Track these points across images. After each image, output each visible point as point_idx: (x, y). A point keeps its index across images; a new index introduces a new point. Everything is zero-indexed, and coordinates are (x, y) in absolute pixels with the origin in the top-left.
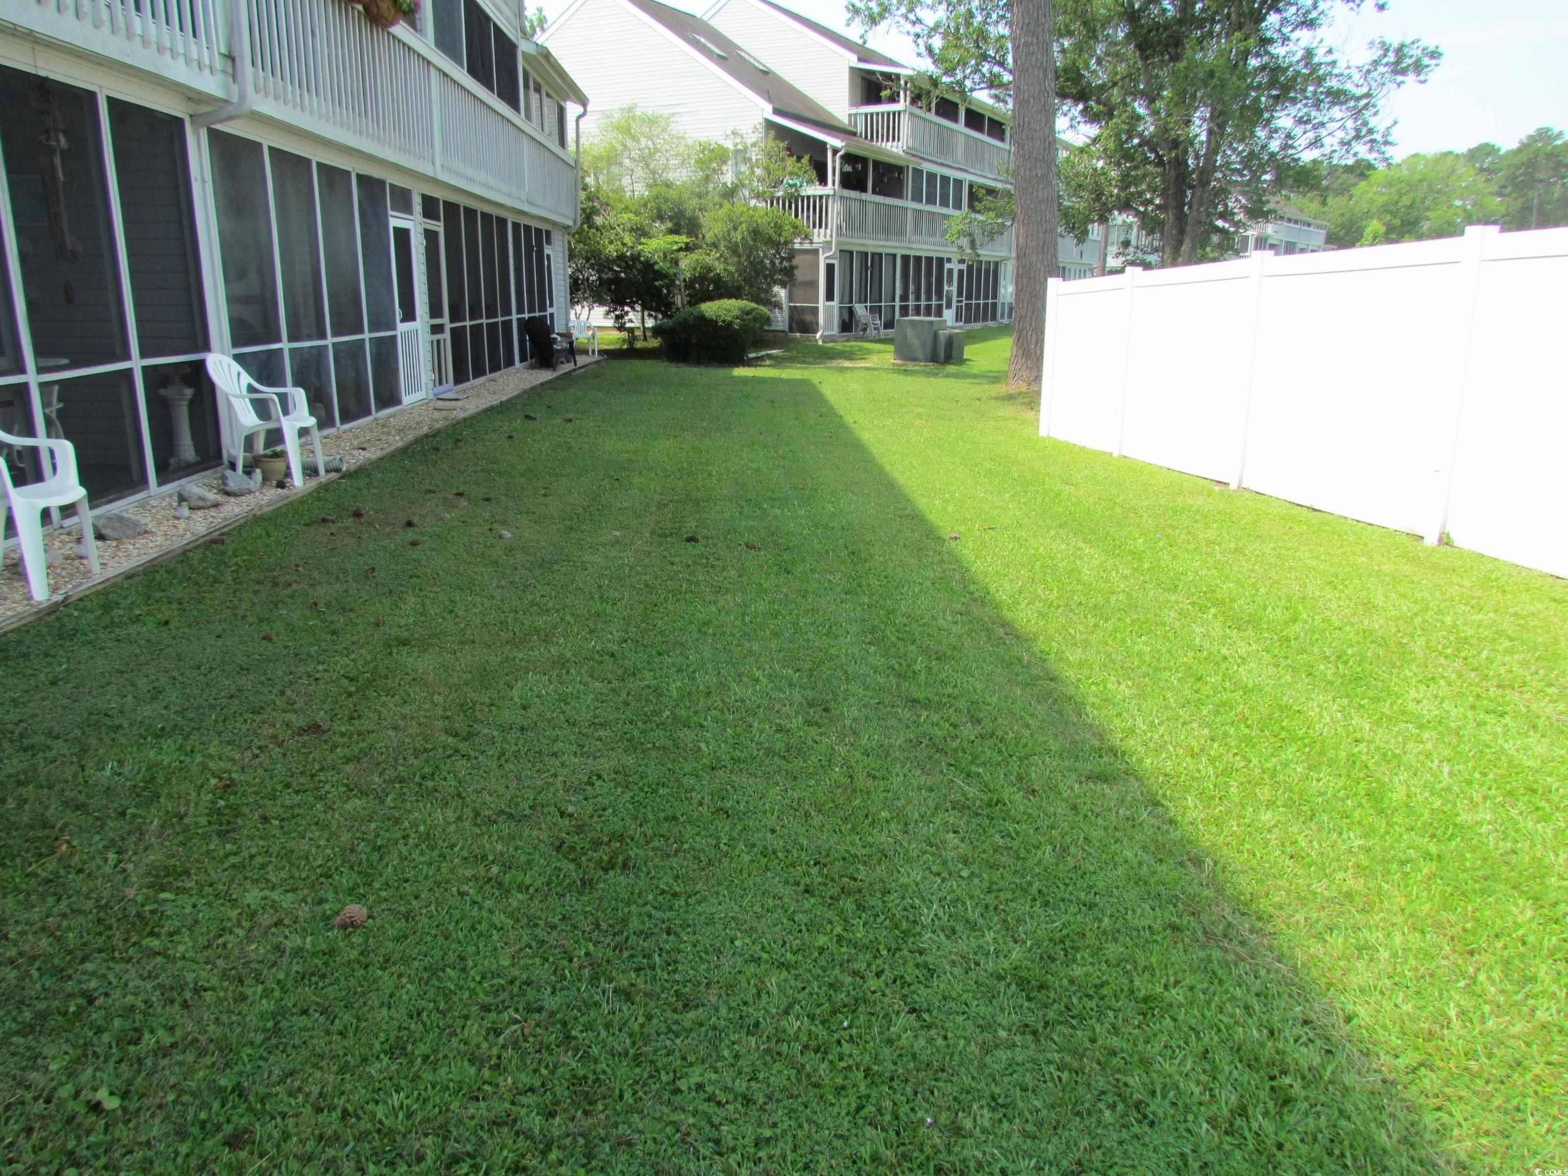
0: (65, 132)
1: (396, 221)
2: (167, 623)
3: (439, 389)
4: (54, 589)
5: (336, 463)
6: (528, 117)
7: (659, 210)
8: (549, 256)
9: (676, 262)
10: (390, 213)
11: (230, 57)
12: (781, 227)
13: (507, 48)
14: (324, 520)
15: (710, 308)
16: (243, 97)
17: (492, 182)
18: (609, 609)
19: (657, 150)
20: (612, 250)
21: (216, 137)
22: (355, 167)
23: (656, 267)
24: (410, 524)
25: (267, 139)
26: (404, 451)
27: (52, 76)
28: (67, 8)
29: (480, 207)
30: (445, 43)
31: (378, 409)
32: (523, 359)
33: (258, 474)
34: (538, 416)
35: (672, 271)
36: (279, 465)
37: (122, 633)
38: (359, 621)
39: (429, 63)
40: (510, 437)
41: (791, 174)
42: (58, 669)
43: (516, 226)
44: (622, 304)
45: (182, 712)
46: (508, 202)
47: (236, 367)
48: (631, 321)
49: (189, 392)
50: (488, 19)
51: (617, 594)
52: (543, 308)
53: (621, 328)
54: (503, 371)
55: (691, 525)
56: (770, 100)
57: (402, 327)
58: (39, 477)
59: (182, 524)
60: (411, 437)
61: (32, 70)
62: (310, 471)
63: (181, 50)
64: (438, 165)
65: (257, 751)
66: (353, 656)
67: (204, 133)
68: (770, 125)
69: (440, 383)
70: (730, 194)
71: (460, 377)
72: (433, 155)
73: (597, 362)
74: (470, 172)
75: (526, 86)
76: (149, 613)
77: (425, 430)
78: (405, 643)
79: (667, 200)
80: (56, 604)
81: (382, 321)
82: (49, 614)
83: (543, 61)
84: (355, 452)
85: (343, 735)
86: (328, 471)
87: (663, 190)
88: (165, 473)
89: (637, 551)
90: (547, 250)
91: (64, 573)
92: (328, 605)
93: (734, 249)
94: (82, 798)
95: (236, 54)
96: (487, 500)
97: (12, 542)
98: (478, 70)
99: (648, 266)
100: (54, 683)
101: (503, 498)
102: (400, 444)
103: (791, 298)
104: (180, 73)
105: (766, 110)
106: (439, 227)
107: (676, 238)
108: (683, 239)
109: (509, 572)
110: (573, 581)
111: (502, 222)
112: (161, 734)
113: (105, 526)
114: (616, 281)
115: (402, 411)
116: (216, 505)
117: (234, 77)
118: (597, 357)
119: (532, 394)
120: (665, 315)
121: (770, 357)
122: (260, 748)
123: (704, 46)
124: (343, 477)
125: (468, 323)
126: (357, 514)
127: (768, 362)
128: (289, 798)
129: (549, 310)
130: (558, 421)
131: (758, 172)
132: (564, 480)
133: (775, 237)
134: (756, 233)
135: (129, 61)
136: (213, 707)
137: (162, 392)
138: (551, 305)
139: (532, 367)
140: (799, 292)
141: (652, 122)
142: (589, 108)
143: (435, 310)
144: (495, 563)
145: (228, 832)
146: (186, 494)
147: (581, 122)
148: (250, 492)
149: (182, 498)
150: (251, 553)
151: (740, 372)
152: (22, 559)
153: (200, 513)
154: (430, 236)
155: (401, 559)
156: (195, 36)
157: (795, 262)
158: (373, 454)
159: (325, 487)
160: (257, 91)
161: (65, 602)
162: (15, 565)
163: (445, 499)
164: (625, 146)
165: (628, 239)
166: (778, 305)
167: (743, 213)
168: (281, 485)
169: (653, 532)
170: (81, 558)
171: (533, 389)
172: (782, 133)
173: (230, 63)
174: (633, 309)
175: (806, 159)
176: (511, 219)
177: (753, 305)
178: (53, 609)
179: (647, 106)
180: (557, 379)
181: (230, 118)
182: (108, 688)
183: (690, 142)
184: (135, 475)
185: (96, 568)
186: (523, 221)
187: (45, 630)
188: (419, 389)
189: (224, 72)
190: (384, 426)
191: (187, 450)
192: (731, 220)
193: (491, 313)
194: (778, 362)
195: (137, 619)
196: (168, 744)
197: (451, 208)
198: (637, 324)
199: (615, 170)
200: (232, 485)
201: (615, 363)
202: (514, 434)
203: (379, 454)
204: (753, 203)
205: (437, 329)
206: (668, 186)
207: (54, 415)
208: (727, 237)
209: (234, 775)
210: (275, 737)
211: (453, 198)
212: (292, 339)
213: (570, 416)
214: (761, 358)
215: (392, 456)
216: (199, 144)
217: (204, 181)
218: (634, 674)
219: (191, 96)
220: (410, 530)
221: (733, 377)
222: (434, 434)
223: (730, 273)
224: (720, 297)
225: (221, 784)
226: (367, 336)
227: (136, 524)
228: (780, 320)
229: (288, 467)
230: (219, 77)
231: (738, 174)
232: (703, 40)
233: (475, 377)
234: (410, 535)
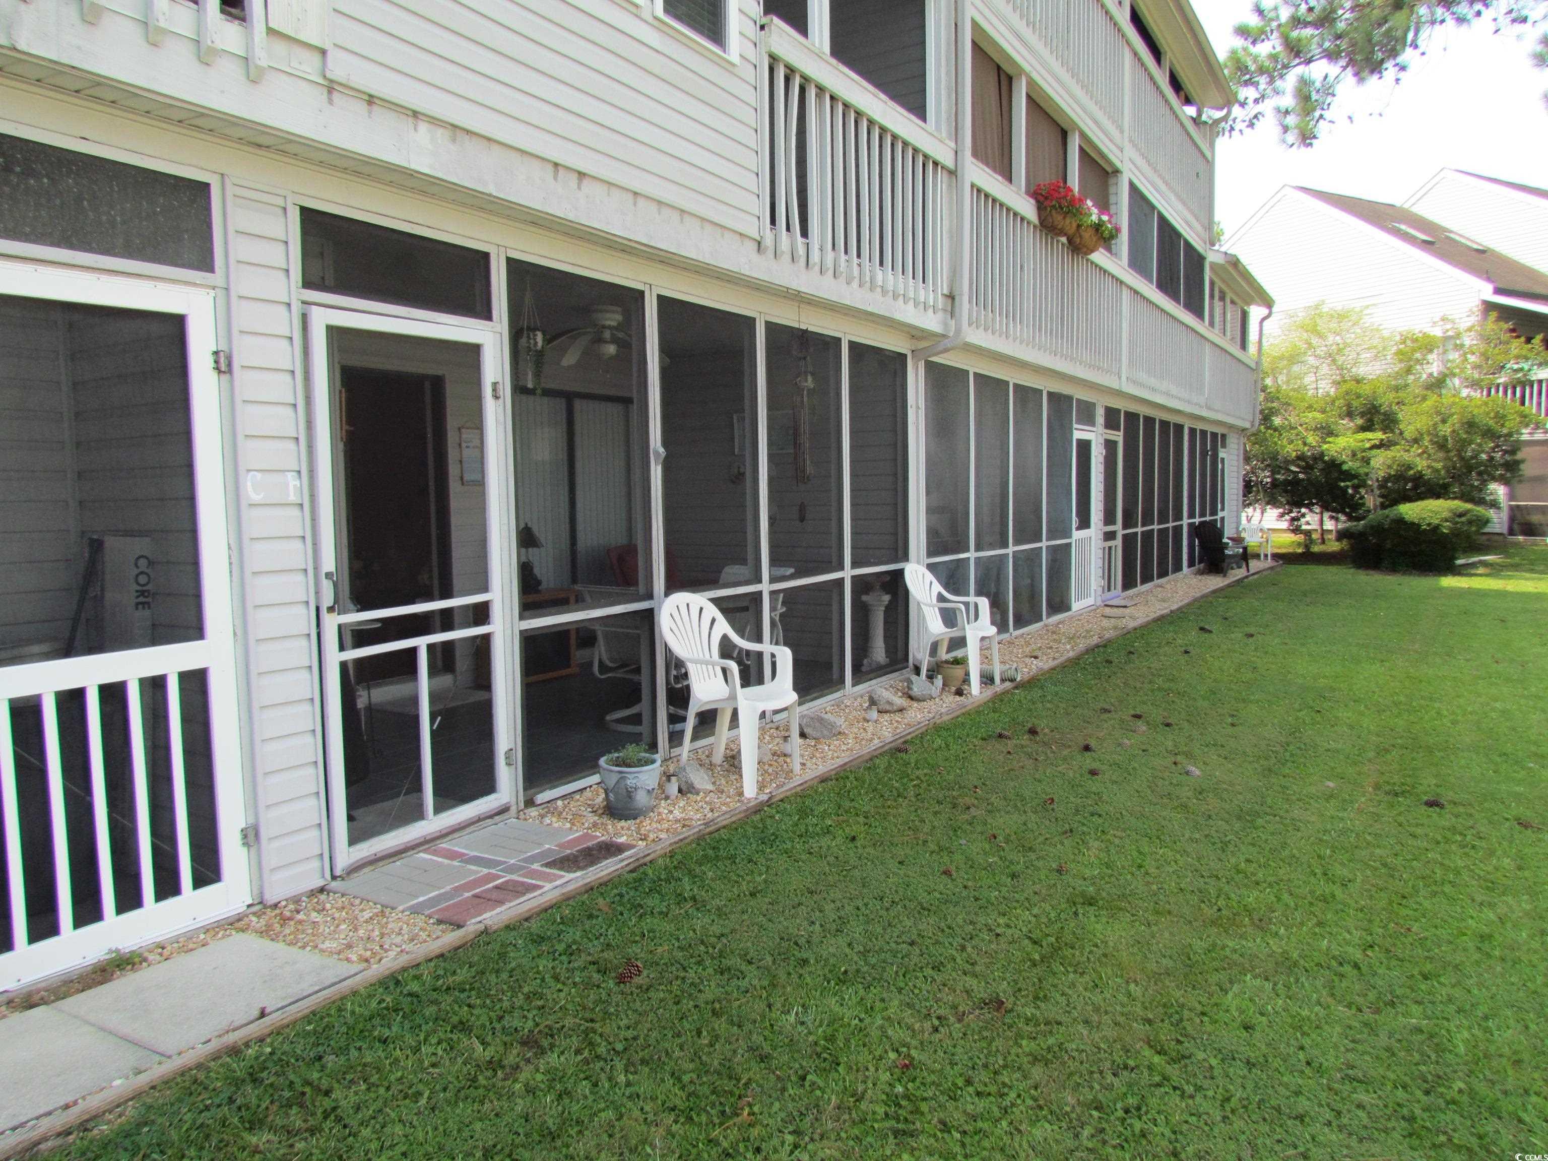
0: (812, 374)
1: (1079, 433)
2: (853, 839)
3: (1108, 595)
4: (761, 787)
5: (1011, 673)
6: (1212, 324)
7: (1349, 405)
8: (1223, 459)
9: (1367, 461)
10: (1075, 426)
11: (951, 297)
12: (1504, 417)
13: (1196, 260)
14: (1000, 736)
15: (1410, 511)
16: (958, 331)
17: (1174, 390)
18: (1339, 893)
19: (1346, 345)
20: (1290, 450)
21: (932, 368)
22: (1046, 385)
23: (1345, 467)
24: (1087, 748)
25: (973, 366)
26: (1074, 663)
27: (811, 329)
28: (828, 269)
29: (1159, 415)
30: (1137, 263)
31: (1049, 615)
32: (1191, 564)
33: (939, 681)
34: (1214, 628)
35: (1362, 471)
36: (958, 672)
37: (813, 843)
38: (1040, 864)
39: (1121, 282)
40: (1186, 652)
41: (1517, 357)
42: (758, 879)
43: (1192, 431)
44: (1299, 505)
45: (864, 954)
46: (1188, 409)
47: (929, 576)
48: (1308, 523)
49: (887, 598)
50: (1178, 235)
51: (1345, 872)
52: (1214, 512)
53: (1296, 530)
54: (1171, 577)
55: (1428, 784)
56: (1489, 279)
57: (1077, 535)
58: (760, 681)
59: (870, 727)
60: (1082, 646)
61: (795, 325)
62: (987, 679)
63: (912, 295)
64: (1124, 378)
65: (936, 1022)
66: (1035, 911)
67: (922, 365)
68: (1489, 307)
69: (1109, 590)
70: (1437, 384)
71: (1128, 583)
72: (1120, 367)
73: (1272, 568)
74: (1153, 382)
75: (1212, 296)
76: (839, 824)
77: (1095, 640)
78: (1091, 902)
79: (1358, 396)
80: (762, 804)
81: (1060, 529)
82: (755, 812)
83: (1230, 269)
84: (1027, 660)
85: (1028, 1021)
86: (1003, 680)
87: (1352, 385)
88: (860, 674)
89: (1360, 811)
90: (1222, 454)
91: (770, 771)
92: (1007, 841)
93: (1442, 445)
94: (767, 1048)
95: (956, 293)
96: (1168, 725)
97: (734, 732)
98: (1167, 285)
99: (1334, 466)
100: (753, 895)
101: (1186, 725)
102: (1071, 654)
103: (1511, 497)
104: (909, 314)
105: (1486, 291)
106: (1118, 436)
107: (1369, 435)
108: (1377, 436)
109: (1202, 821)
110: (1284, 845)
111: (1179, 428)
112: (843, 980)
113: (807, 726)
114: (1296, 482)
115: (1072, 618)
116: (901, 710)
117: (952, 315)
118: (1270, 562)
119: (1203, 604)
120: (1350, 518)
121: (1485, 564)
122: (939, 1018)
123: (1406, 234)
124: (1016, 688)
125: (1139, 530)
126: (1033, 732)
127: (1481, 570)
128: (970, 1103)
129: (1220, 514)
130: (1238, 635)
131: (1472, 358)
132: (1254, 708)
133: (1497, 428)
134: (1470, 425)
135: (870, 309)
136: (895, 954)
137: (864, 598)
138: (1223, 509)
139: (1201, 573)
140: (1520, 489)
141: (1341, 317)
142: (1274, 309)
143: (1109, 518)
144: (1184, 807)
145: (904, 1133)
146: (876, 697)
147: (1265, 323)
148: (931, 698)
149: (873, 702)
150: (932, 767)
151: (1448, 581)
152: (739, 752)
153: (886, 716)
154: (1110, 446)
155: (1081, 790)
156: (924, 282)
157: (1519, 456)
158: (1045, 663)
159: (999, 698)
160: (970, 325)
161: (769, 803)
162: (733, 757)
163: (1122, 721)
164: (1310, 344)
165: (1312, 439)
166: (1494, 505)
167: (1454, 403)
168: (959, 693)
169: (1377, 787)
170: (785, 755)
171: (1204, 596)
172: (1506, 313)
173: (950, 301)
174: (1311, 510)
175: (1538, 339)
176: (1187, 425)
177: (1469, 506)
178: (758, 809)
179: (1335, 302)
180: (1229, 586)
181: (946, 350)
182: (799, 909)
183: (1386, 334)
184: (835, 676)
185: (797, 768)
186: (1199, 426)
187: (750, 831)
188: (1088, 596)
189: (945, 310)
190: (1054, 632)
191: (879, 652)
192: (1438, 413)
193: (1163, 519)
194: (1495, 570)
195: (827, 831)
196: (849, 993)
197: (1132, 417)
198: (1314, 526)
199: (1296, 368)
200: (916, 691)
201: (1293, 569)
202: (1190, 649)
203: (1051, 664)
204: (1465, 392)
205: (1109, 536)
206: (1358, 382)
207: (777, 619)
208: (1433, 433)
209: (913, 1053)
210: (955, 1007)
211: (1133, 408)
212: (978, 548)
213: (1251, 630)
214: (1473, 565)
215: (1063, 667)
216: (917, 375)
217: (918, 408)
218: (1392, 1004)
219: (915, 333)
220: (1087, 754)
221: (1441, 589)
222: (1104, 645)
223: (1437, 471)
224: (1420, 497)
225: (900, 1062)
226: (1044, 544)
227: (832, 725)
228: (1498, 521)
229: (967, 674)
230: (940, 315)
231: (1445, 362)
232: (1403, 227)
233: (1143, 583)
234: (1088, 761)
